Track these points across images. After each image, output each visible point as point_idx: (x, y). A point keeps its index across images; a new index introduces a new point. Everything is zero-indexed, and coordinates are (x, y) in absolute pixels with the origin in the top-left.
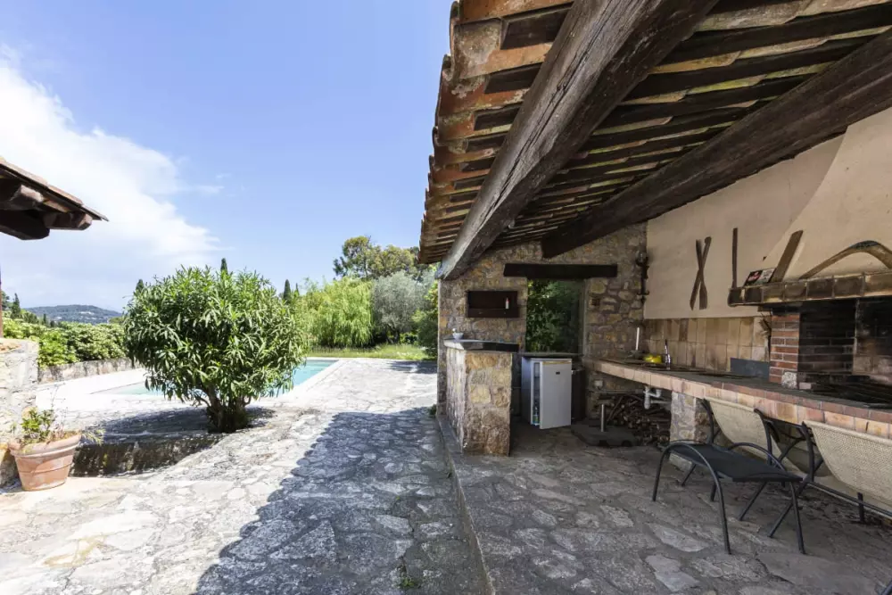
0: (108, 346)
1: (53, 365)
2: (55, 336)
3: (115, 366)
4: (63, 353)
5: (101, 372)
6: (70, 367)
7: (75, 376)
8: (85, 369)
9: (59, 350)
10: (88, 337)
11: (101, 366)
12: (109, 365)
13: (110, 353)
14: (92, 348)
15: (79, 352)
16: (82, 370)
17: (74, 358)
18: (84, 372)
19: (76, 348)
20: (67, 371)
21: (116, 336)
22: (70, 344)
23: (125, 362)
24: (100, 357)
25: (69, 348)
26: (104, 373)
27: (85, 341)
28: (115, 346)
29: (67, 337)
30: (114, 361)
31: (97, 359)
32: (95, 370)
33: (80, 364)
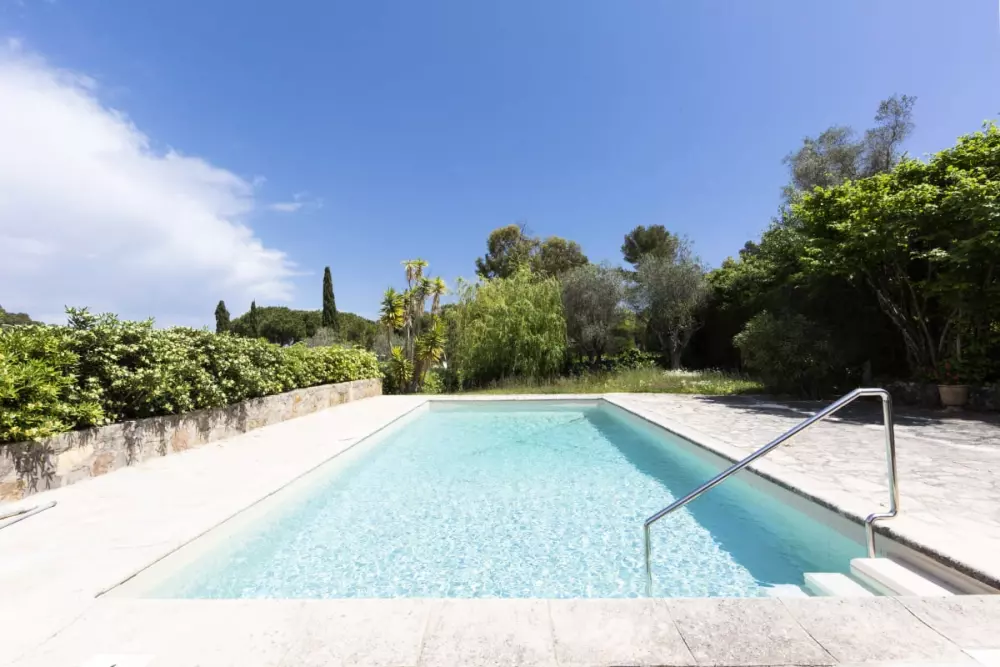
0: (190, 378)
1: (21, 438)
2: (40, 344)
3: (204, 429)
4: (63, 398)
5: (169, 447)
6: (83, 441)
7: (98, 468)
8: (130, 443)
9: (46, 388)
10: (142, 352)
11: (170, 430)
12: (189, 428)
13: (194, 394)
14: (148, 379)
15: (113, 394)
16: (119, 449)
17: (97, 413)
18: (126, 453)
19: (106, 382)
20: (70, 456)
21: (208, 352)
22: (88, 369)
23: (224, 418)
24: (169, 407)
25: (82, 382)
26: (177, 449)
27: (130, 361)
28: (204, 376)
29: (81, 350)
30: (202, 416)
31: (162, 412)
32: (157, 445)
33: (114, 429)
